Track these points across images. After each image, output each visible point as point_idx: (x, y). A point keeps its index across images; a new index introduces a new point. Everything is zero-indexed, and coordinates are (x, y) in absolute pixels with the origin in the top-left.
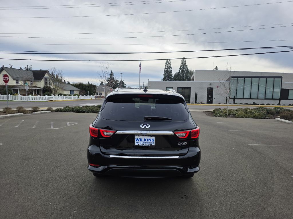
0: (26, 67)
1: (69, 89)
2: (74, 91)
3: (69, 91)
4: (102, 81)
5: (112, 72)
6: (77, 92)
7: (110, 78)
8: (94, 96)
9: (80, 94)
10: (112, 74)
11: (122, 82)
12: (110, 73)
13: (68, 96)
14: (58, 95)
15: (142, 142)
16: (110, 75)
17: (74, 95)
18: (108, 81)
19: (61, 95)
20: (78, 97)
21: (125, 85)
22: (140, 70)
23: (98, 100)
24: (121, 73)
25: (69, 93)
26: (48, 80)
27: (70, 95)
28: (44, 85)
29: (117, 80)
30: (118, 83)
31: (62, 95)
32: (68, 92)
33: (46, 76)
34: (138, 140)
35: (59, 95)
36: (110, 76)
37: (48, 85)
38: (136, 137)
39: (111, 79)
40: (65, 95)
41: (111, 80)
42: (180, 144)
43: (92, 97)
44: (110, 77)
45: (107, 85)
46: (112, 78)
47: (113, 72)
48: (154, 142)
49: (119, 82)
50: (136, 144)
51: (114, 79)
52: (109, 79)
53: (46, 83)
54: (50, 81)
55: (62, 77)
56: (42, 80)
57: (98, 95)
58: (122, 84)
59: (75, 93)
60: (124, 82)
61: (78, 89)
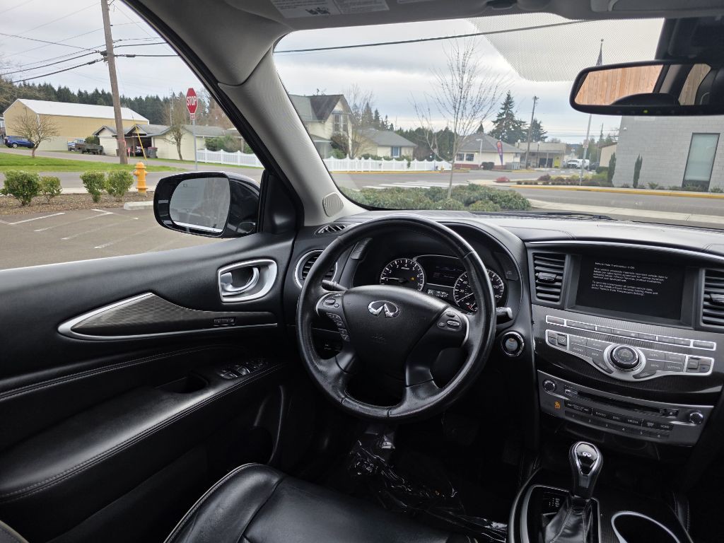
1: (390, 144)
2: (401, 147)
3: (389, 149)
4: (482, 125)
5: (509, 97)
6: (407, 150)
7: (503, 114)
8: (450, 163)
9: (414, 156)
10: (508, 103)
11: (536, 126)
12: (503, 99)
13: (384, 161)
14: (360, 159)
16: (504, 106)
17: (397, 159)
18: (495, 122)
19: (366, 157)
20: (409, 165)
21: (545, 135)
23: (459, 174)
24: (535, 98)
25: (389, 155)
26: (342, 118)
27: (387, 159)
28: (331, 131)
29: (522, 120)
30: (525, 130)
31: (370, 158)
32: (385, 152)
33: (338, 108)
35: (363, 158)
36: (502, 109)
37: (342, 132)
39: (504, 116)
40: (376, 158)
41: (504, 119)
43: (445, 165)
44: (502, 111)
45: (492, 133)
46: (508, 114)
47: (512, 96)
49: (527, 126)
51: (512, 115)
52: (499, 116)
53: (336, 127)
54: (345, 121)
55: (386, 117)
56: (327, 118)
57: (461, 159)
58: (536, 131)
59: (403, 153)
60: (541, 125)
61: (411, 144)
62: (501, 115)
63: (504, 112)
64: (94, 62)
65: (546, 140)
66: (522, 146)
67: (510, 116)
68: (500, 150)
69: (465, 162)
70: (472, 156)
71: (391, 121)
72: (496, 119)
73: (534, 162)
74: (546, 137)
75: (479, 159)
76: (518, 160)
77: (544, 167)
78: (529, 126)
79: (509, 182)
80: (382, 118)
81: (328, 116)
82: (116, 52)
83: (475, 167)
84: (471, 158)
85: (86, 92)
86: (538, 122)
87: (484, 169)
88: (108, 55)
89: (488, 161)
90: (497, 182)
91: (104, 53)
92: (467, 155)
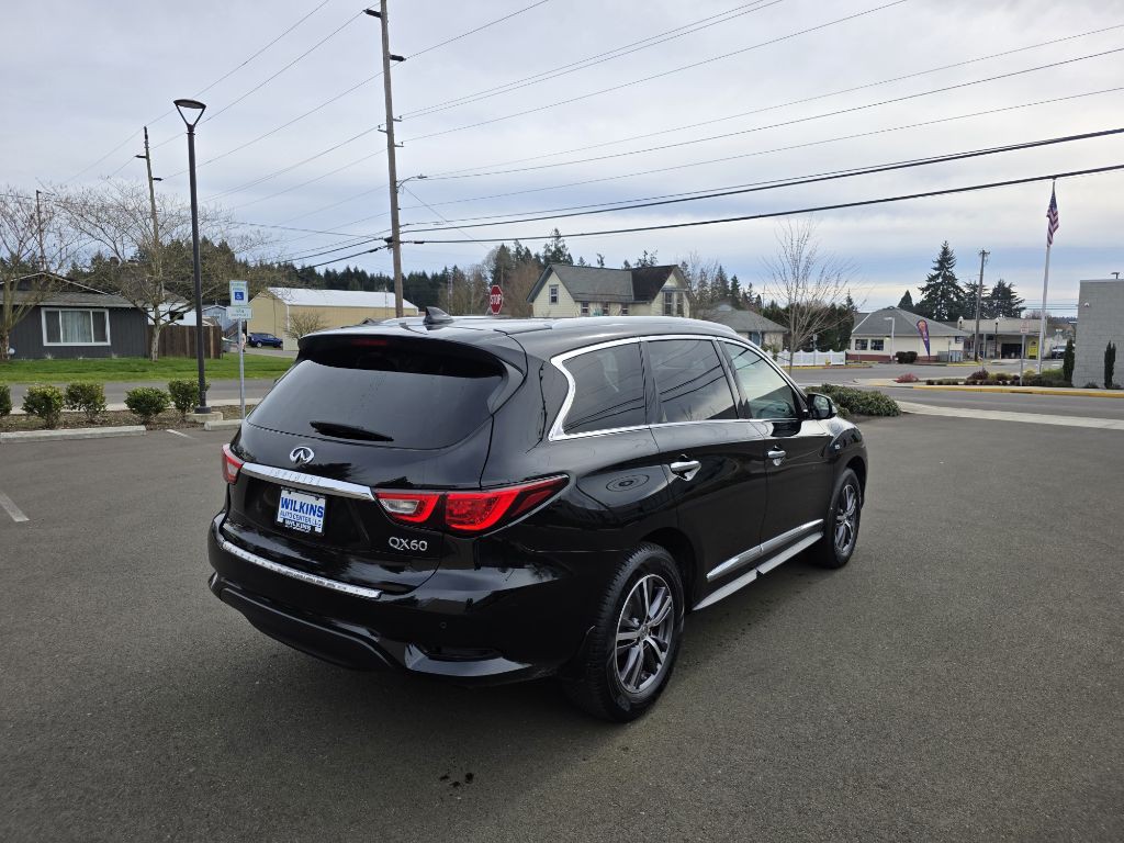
0: (642, 257)
1: (748, 328)
2: (763, 333)
4: (908, 293)
5: (945, 252)
6: (774, 336)
7: (937, 277)
8: (842, 354)
9: (784, 345)
10: (945, 259)
11: (1003, 293)
12: (936, 256)
15: (293, 512)
16: (937, 265)
18: (923, 290)
20: (775, 359)
21: (1021, 306)
22: (1051, 233)
23: (851, 370)
24: (984, 253)
26: (675, 296)
30: (984, 299)
33: (670, 283)
34: (286, 505)
36: (935, 269)
38: (284, 494)
39: (940, 280)
41: (941, 284)
42: (399, 544)
43: (833, 357)
44: (935, 273)
46: (945, 277)
47: (950, 248)
48: (322, 519)
49: (987, 293)
50: (280, 520)
51: (953, 279)
52: (930, 280)
53: (668, 309)
54: (680, 300)
55: (751, 286)
56: (654, 298)
57: (864, 348)
58: (1004, 300)
59: (767, 342)
60: (1012, 289)
61: (780, 327)
62: (933, 278)
63: (939, 274)
64: (376, 250)
65: (1023, 314)
66: (968, 326)
67: (951, 280)
68: (925, 333)
69: (869, 352)
70: (882, 342)
71: (757, 291)
72: (925, 285)
73: (989, 349)
74: (1024, 308)
75: (891, 347)
76: (960, 347)
77: (1010, 358)
78: (991, 291)
79: (917, 381)
80: (743, 287)
81: (656, 295)
82: (402, 238)
83: (886, 360)
84: (878, 345)
85: (335, 272)
86: (1007, 285)
87: (900, 362)
88: (393, 242)
89: (905, 350)
90: (898, 382)
91: (388, 240)
92: (873, 341)
